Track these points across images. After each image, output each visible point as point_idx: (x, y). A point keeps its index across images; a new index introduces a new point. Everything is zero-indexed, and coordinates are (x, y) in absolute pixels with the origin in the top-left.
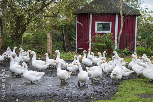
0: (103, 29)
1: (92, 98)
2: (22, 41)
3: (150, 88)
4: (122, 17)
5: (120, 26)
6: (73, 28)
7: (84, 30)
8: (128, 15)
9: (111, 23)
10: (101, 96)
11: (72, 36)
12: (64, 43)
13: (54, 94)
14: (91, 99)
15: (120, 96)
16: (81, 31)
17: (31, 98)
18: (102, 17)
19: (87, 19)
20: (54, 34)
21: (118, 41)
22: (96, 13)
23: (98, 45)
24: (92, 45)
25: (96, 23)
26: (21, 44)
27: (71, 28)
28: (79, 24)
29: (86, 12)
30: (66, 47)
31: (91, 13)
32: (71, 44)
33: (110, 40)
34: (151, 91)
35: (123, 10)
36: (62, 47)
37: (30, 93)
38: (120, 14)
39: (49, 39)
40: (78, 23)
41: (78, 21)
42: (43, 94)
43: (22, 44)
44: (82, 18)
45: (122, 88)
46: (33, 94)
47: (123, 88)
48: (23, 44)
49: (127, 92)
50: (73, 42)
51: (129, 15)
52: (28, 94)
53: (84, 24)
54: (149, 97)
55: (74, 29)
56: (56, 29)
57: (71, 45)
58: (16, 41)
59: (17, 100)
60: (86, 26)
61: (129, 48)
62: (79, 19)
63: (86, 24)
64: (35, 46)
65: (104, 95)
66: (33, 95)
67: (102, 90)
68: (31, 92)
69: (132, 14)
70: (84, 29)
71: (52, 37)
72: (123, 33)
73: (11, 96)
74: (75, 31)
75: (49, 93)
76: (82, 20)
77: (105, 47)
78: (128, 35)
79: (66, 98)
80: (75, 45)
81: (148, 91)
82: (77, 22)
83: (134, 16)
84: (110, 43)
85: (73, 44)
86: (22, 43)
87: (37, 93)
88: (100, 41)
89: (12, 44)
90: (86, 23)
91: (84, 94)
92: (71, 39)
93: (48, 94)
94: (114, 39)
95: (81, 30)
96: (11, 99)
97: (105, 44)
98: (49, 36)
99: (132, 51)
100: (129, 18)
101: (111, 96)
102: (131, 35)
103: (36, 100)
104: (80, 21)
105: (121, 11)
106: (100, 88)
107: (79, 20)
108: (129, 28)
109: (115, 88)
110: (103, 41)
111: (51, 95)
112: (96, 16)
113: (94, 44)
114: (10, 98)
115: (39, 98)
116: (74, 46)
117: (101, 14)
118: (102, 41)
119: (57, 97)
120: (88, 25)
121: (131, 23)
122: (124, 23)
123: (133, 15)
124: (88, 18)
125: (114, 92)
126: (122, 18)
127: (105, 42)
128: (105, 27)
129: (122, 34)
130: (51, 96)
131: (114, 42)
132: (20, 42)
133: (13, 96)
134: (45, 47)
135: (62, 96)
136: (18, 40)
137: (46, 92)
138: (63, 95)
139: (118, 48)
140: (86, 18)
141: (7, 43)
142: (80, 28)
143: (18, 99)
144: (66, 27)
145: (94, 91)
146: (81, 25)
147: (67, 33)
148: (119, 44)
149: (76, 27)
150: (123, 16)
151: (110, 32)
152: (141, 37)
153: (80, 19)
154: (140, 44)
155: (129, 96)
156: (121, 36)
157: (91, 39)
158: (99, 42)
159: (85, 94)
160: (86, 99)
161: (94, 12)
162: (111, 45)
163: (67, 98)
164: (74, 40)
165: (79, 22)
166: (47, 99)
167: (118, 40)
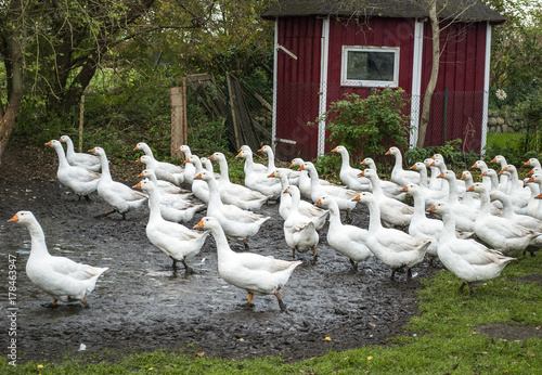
0: (369, 72)
1: (328, 338)
2: (82, 117)
3: (526, 299)
4: (436, 30)
5: (431, 64)
6: (261, 65)
7: (301, 75)
8: (459, 25)
9: (396, 51)
10: (360, 330)
11: (256, 95)
12: (229, 122)
13: (202, 325)
14: (326, 344)
15: (422, 331)
16: (290, 81)
17: (127, 339)
18: (365, 28)
19: (313, 37)
20: (195, 89)
21: (424, 116)
22: (344, 17)
23: (350, 134)
24: (328, 133)
25: (345, 50)
26: (77, 126)
27: (256, 66)
28: (285, 54)
29: (308, 13)
30: (236, 135)
31: (325, 16)
32: (256, 125)
33: (392, 115)
34: (526, 315)
35: (439, 7)
36: (223, 137)
37: (122, 320)
38: (429, 19)
39: (177, 109)
40: (280, 51)
41: (279, 43)
42: (166, 323)
43: (81, 127)
44: (296, 34)
45: (429, 300)
46: (134, 324)
47: (434, 300)
48: (84, 126)
49: (445, 318)
50: (260, 116)
51: (462, 24)
52: (115, 323)
53: (302, 53)
54: (517, 337)
55: (265, 68)
56: (200, 72)
57: (254, 129)
58: (59, 116)
59: (83, 347)
60: (309, 62)
61: (460, 141)
62: (285, 37)
63: (309, 55)
64: (126, 131)
65: (369, 328)
66: (132, 328)
67: (362, 308)
68: (125, 318)
69: (475, 19)
70: (301, 70)
71: (189, 102)
72: (440, 86)
73: (61, 333)
74: (270, 76)
75: (185, 321)
76: (295, 40)
77: (375, 140)
78: (459, 93)
79: (242, 340)
80: (269, 126)
81: (517, 314)
82: (277, 46)
83: (479, 27)
84: (394, 124)
85: (260, 122)
86: (82, 122)
87: (146, 322)
88: (359, 119)
89: (44, 125)
90: (309, 49)
91: (301, 323)
92: (253, 106)
93: (181, 323)
94: (407, 110)
95: (290, 76)
96: (62, 342)
97: (377, 130)
98: (177, 99)
99: (472, 152)
100: (463, 32)
101: (393, 332)
102: (468, 93)
103: (143, 346)
104: (287, 43)
105: (434, 8)
106: (357, 302)
107: (282, 41)
108: (460, 69)
109: (405, 300)
110: (368, 117)
111: (192, 329)
112: (343, 28)
113: (336, 128)
114: (56, 339)
115: (154, 338)
116: (265, 132)
117: (362, 18)
118: (365, 119)
119: (214, 334)
120: (316, 60)
121: (471, 50)
122: (445, 53)
123: (477, 23)
124: (317, 35)
125: (404, 318)
126: (436, 36)
127: (375, 121)
128: (376, 67)
129: (435, 91)
130: (191, 333)
131: (409, 121)
132: (72, 117)
133: (66, 333)
134: (162, 135)
135: (227, 331)
136: (68, 111)
137: (176, 316)
138: (233, 329)
139: (422, 142)
140: (310, 33)
141: (29, 122)
142: (287, 67)
143: (85, 341)
144: (238, 61)
145: (337, 313)
146: (292, 59)
147: (242, 84)
148: (424, 127)
149: (272, 61)
150: (441, 26)
151: (394, 84)
152: (505, 95)
153: (288, 35)
154: (501, 121)
155: (451, 332)
156: (433, 97)
157: (328, 108)
158: (353, 121)
159: (305, 325)
160: (308, 343)
161: (337, 12)
162: (396, 132)
163: (245, 337)
164: (265, 107)
165: (284, 45)
166: (178, 342)
167: (420, 115)
